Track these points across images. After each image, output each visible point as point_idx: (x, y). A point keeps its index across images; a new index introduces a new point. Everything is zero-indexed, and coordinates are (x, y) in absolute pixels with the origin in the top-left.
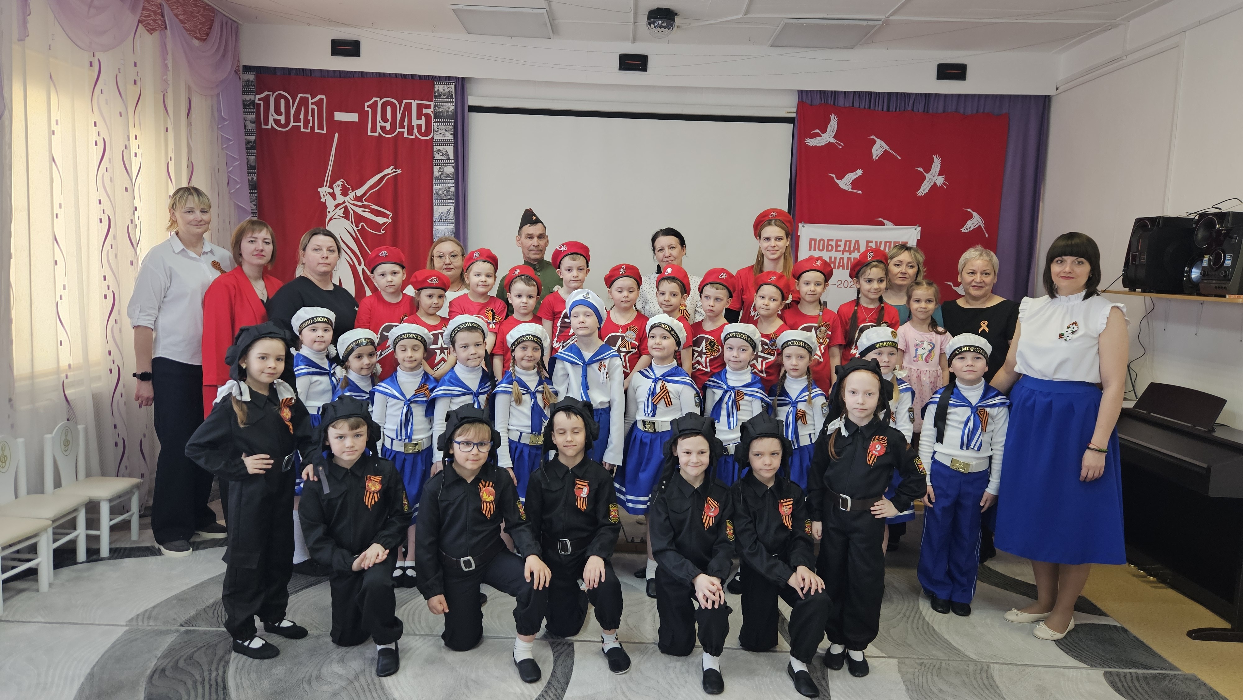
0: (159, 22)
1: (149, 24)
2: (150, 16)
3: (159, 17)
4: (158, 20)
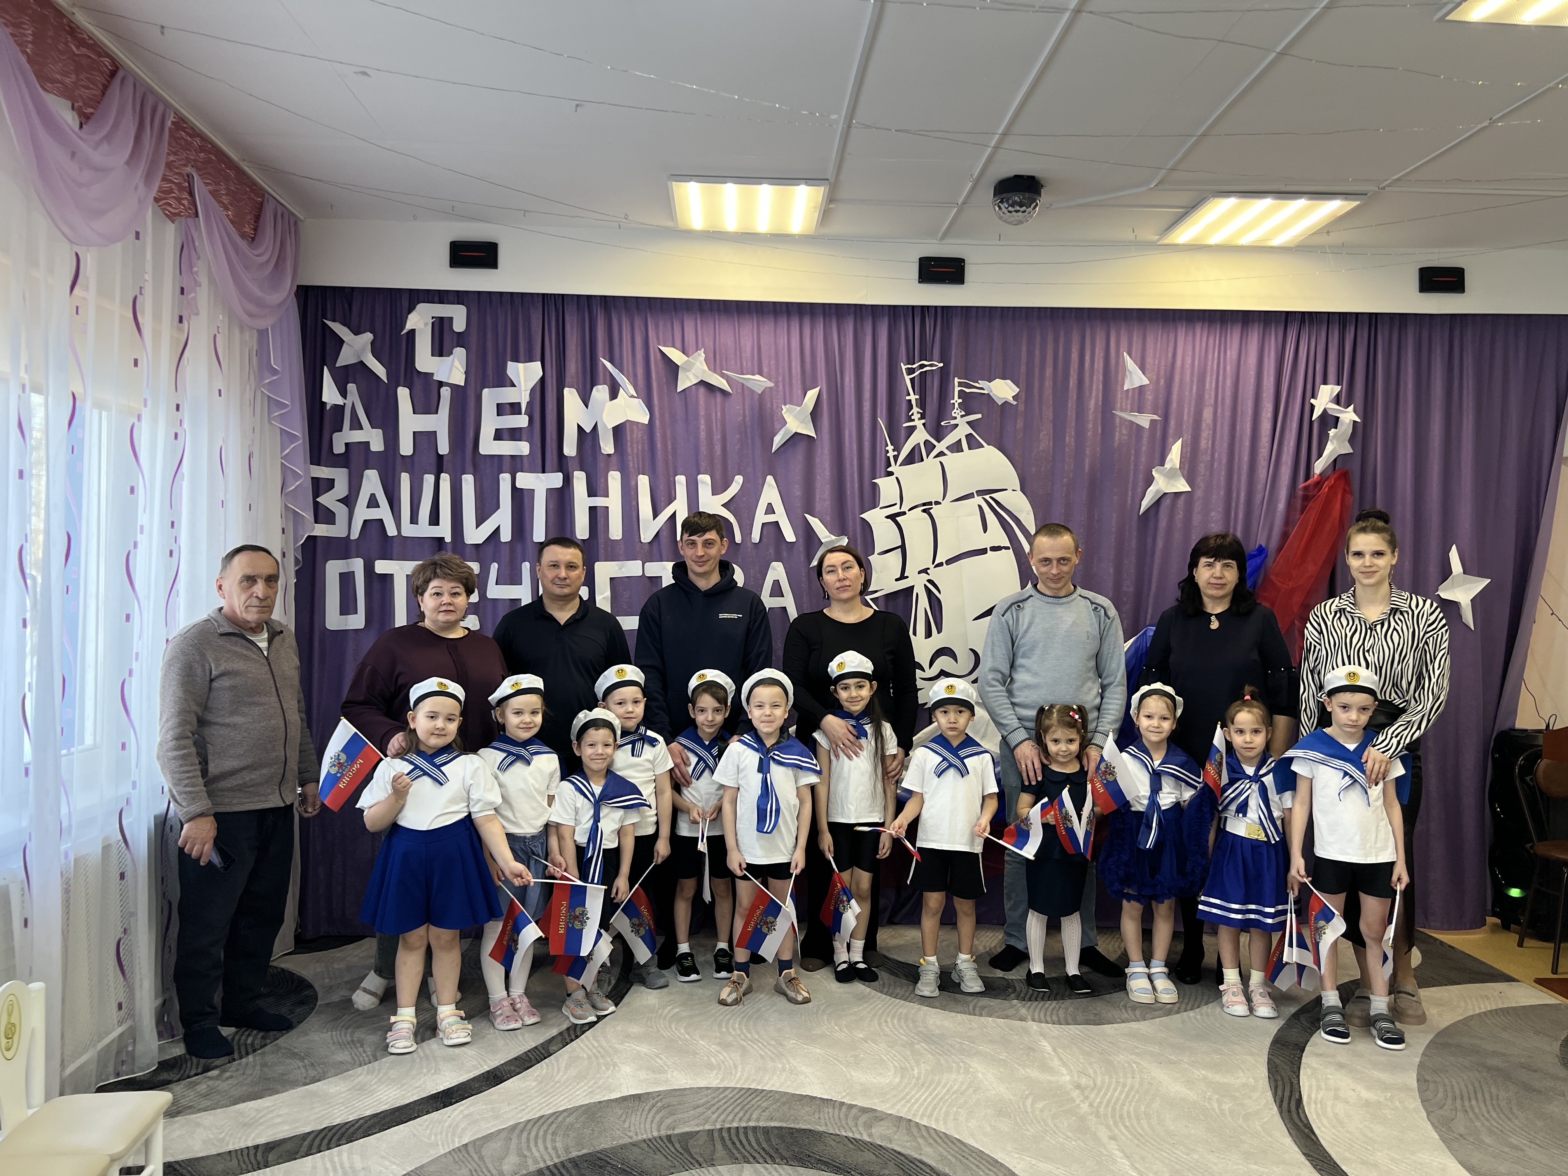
0: (185, 202)
1: (170, 205)
2: (171, 191)
3: (185, 195)
4: (183, 199)
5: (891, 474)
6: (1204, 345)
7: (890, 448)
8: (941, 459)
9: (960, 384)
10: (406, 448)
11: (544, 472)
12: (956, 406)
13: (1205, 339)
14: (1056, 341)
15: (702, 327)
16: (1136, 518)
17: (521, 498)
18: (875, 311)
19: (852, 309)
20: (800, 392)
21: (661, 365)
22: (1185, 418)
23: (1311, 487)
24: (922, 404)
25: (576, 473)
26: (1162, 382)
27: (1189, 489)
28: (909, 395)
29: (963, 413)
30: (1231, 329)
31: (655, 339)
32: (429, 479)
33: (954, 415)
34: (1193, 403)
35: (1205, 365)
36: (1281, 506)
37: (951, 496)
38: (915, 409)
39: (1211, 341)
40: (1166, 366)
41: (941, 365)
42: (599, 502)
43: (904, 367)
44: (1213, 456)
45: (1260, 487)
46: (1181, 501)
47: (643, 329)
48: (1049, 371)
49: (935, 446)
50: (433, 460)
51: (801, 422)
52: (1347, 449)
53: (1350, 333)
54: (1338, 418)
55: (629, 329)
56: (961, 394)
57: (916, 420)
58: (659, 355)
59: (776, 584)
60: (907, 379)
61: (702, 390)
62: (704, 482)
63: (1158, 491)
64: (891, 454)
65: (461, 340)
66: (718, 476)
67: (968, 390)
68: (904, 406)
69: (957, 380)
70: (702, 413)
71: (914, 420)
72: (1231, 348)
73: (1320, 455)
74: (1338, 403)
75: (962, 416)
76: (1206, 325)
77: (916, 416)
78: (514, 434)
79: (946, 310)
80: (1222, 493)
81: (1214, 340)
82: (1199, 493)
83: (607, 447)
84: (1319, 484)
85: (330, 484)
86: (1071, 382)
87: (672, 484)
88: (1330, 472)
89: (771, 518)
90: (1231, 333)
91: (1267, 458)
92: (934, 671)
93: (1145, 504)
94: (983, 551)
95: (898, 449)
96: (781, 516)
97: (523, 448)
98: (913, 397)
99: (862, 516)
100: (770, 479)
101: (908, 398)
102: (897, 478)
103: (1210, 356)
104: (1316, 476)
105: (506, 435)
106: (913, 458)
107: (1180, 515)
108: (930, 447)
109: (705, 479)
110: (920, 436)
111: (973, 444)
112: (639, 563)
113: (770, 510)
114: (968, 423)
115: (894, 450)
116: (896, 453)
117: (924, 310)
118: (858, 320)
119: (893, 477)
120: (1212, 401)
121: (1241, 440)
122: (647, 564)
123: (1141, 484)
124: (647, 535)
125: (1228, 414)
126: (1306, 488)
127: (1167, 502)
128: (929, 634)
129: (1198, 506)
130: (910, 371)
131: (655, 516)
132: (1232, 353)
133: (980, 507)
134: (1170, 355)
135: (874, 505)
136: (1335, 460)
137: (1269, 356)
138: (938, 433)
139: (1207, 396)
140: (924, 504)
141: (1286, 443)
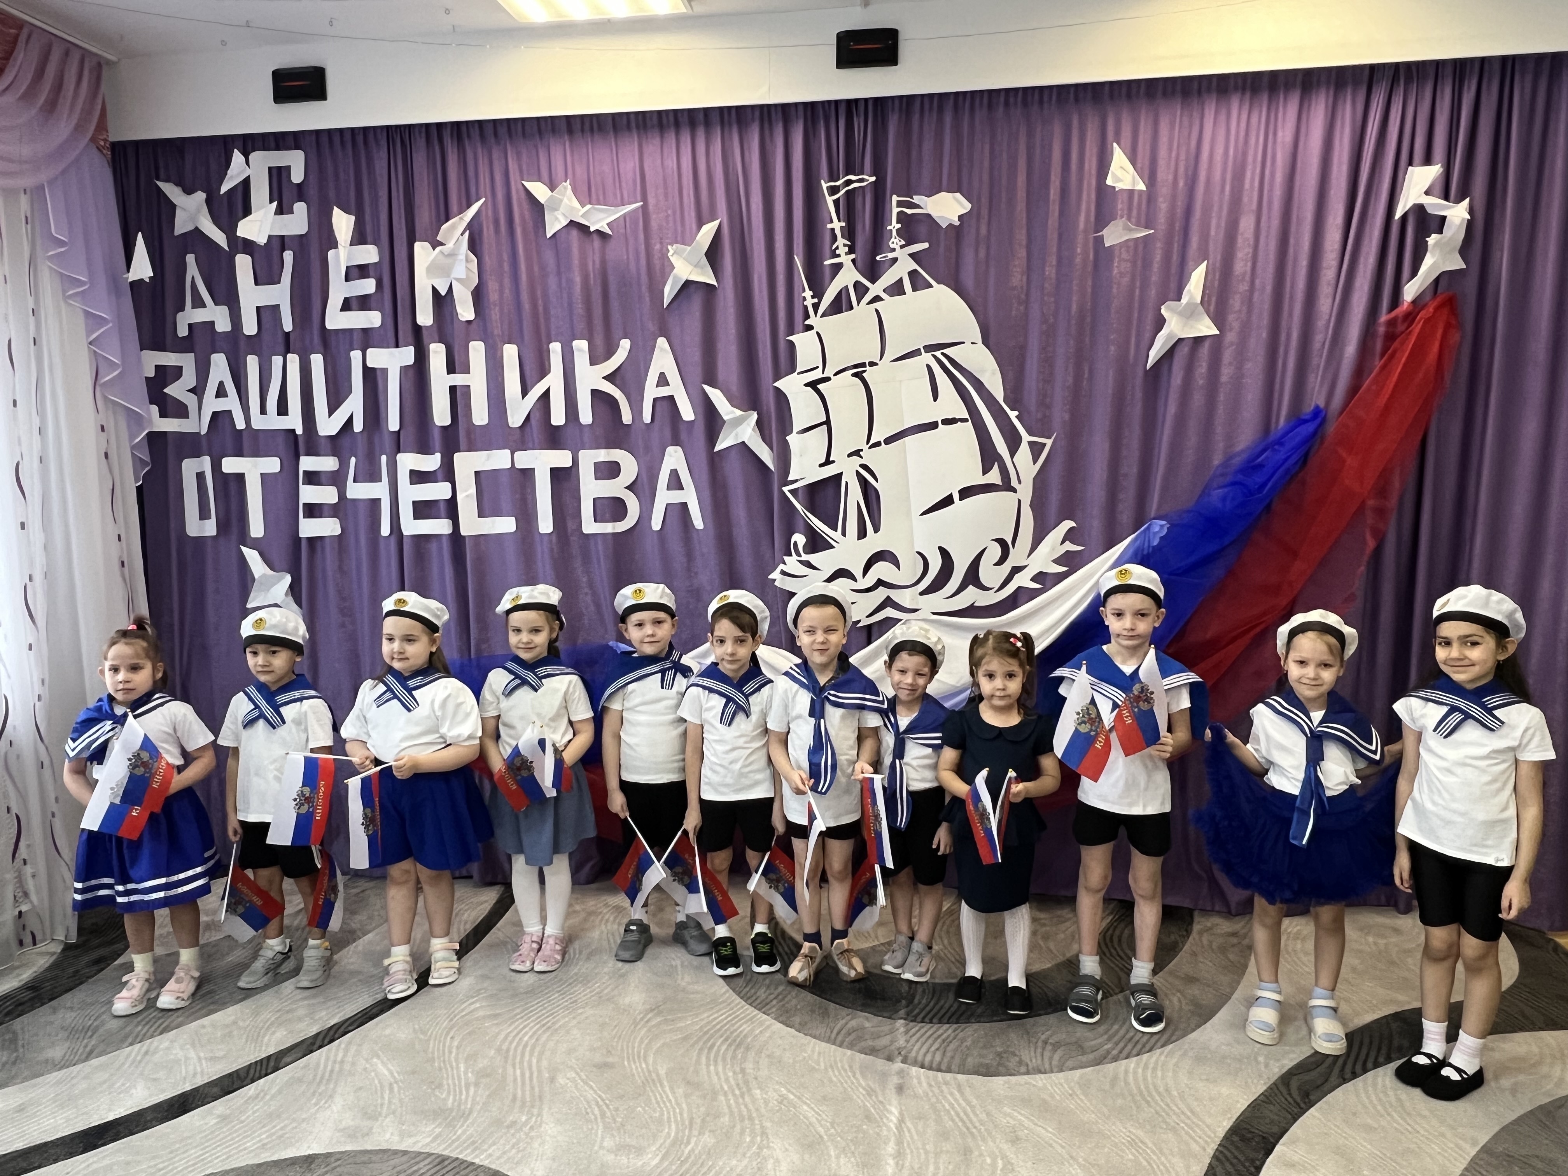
5: (810, 328)
6: (1243, 125)
7: (808, 294)
8: (877, 305)
9: (900, 204)
10: (250, 327)
11: (397, 346)
12: (894, 233)
13: (1244, 116)
14: (1030, 135)
15: (572, 156)
16: (1140, 373)
17: (372, 377)
18: (786, 111)
19: (757, 113)
20: (694, 226)
21: (526, 205)
22: (1213, 233)
23: (1400, 321)
24: (850, 233)
25: (433, 347)
26: (1181, 183)
27: (1216, 332)
28: (832, 222)
29: (903, 242)
30: (1285, 99)
31: (517, 174)
32: (277, 360)
33: (892, 246)
34: (1225, 212)
35: (1245, 154)
36: (1351, 349)
37: (890, 355)
38: (841, 241)
39: (1254, 120)
40: (1187, 159)
41: (873, 179)
42: (458, 379)
43: (825, 185)
44: (1252, 283)
45: (1320, 324)
46: (1205, 350)
47: (503, 161)
48: (1021, 179)
49: (867, 289)
50: (280, 339)
51: (696, 266)
52: (1457, 263)
53: (1469, 88)
54: (1444, 218)
55: (486, 161)
56: (901, 217)
57: (843, 255)
58: (523, 194)
59: (674, 474)
60: (830, 200)
61: (574, 233)
62: (580, 350)
63: (1170, 336)
64: (810, 302)
65: (300, 192)
66: (599, 340)
67: (909, 211)
68: (828, 237)
69: (895, 198)
70: (576, 262)
71: (839, 256)
72: (1283, 127)
73: (1414, 273)
74: (1446, 198)
75: (902, 247)
76: (1248, 95)
77: (842, 250)
78: (363, 303)
79: (880, 103)
80: (1264, 335)
81: (1259, 117)
82: (1231, 337)
83: (465, 311)
84: (1410, 317)
85: (177, 372)
86: (1052, 192)
87: (545, 354)
88: (1428, 297)
89: (664, 392)
90: (1285, 106)
91: (1333, 282)
92: (870, 580)
93: (1154, 354)
94: (933, 426)
95: (818, 294)
96: (677, 389)
97: (372, 319)
98: (837, 225)
99: (776, 384)
100: (662, 342)
101: (829, 226)
102: (818, 334)
103: (1252, 141)
104: (1406, 305)
105: (354, 304)
106: (840, 305)
107: (1202, 369)
108: (861, 289)
109: (581, 346)
110: (848, 276)
111: (918, 283)
112: (508, 452)
113: (663, 381)
114: (910, 255)
115: (813, 297)
116: (816, 300)
117: (851, 104)
118: (766, 125)
119: (812, 333)
120: (1254, 206)
121: (1296, 259)
122: (517, 454)
123: (1149, 327)
124: (515, 419)
125: (1276, 223)
126: (1391, 323)
127: (1184, 351)
128: (862, 533)
129: (1228, 355)
130: (833, 190)
131: (525, 392)
132: (1285, 135)
133: (929, 367)
134: (1193, 143)
135: (792, 368)
136: (1437, 281)
137: (1342, 133)
138: (873, 272)
139: (1245, 199)
140: (855, 366)
141: (1362, 260)
